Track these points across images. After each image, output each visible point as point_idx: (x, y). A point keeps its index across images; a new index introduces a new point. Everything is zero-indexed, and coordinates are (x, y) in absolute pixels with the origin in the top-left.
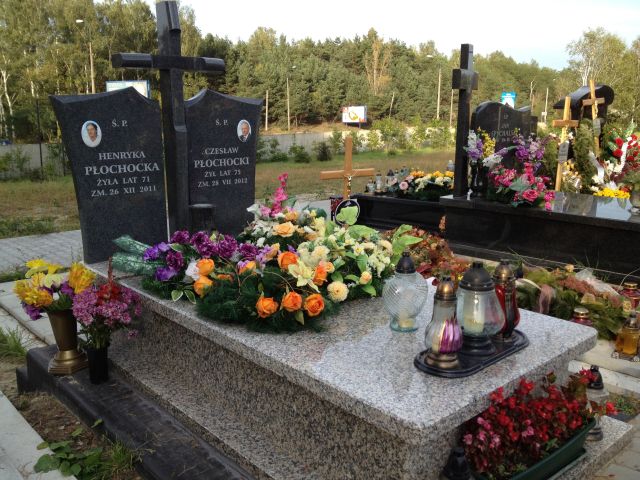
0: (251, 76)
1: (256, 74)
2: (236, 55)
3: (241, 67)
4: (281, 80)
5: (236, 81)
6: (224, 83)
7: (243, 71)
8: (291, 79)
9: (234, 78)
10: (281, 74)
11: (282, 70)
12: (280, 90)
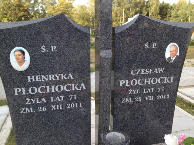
0: (176, 14)
1: (178, 14)
2: (172, 7)
3: (173, 12)
4: (187, 16)
5: (170, 16)
6: (166, 17)
7: (173, 13)
8: (191, 15)
9: (170, 15)
10: (188, 13)
11: (188, 12)
12: (186, 19)
